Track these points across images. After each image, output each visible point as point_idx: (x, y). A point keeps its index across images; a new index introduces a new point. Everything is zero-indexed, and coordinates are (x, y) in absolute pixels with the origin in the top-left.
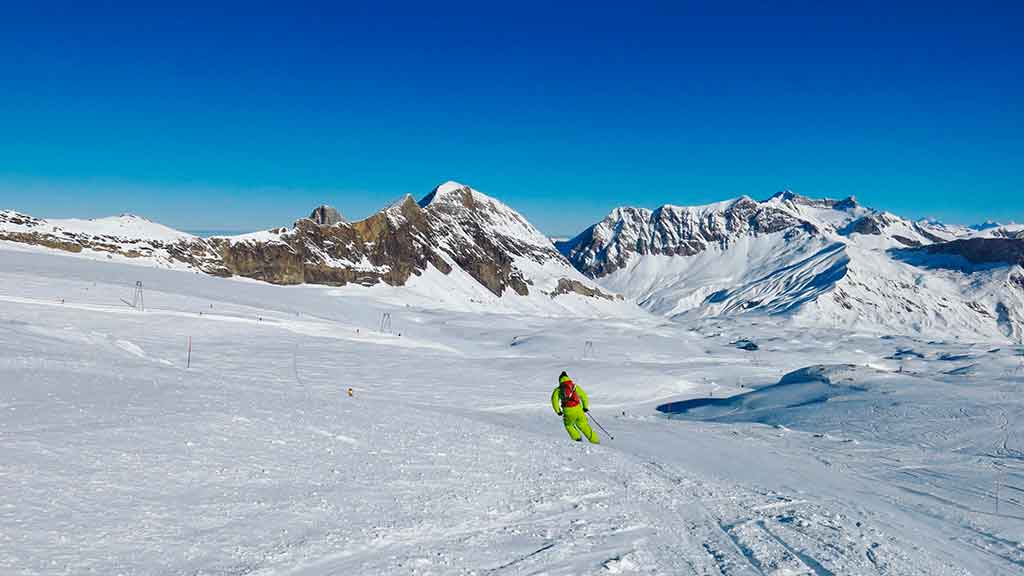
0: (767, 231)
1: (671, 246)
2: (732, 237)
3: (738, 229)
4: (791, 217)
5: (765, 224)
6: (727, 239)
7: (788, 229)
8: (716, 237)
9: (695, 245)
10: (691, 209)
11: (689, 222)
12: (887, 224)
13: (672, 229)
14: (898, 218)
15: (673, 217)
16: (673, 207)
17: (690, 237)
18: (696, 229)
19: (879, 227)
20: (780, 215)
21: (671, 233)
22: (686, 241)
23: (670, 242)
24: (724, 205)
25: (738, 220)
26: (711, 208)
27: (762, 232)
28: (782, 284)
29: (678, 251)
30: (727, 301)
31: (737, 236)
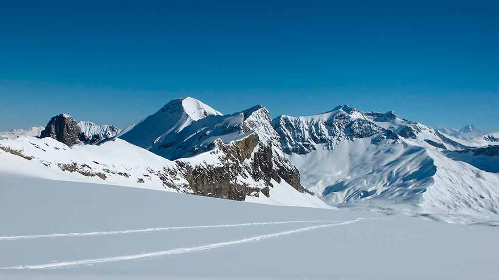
0: (361, 137)
1: (290, 146)
2: (335, 140)
3: (338, 134)
4: (376, 126)
5: (358, 131)
6: (331, 142)
7: (375, 136)
8: (323, 141)
9: (307, 146)
10: (302, 119)
11: (301, 129)
12: (420, 131)
13: (289, 135)
14: (426, 127)
15: (288, 125)
16: (289, 117)
17: (303, 140)
18: (307, 134)
19: (415, 133)
20: (368, 125)
21: (288, 137)
22: (301, 143)
23: (288, 144)
24: (325, 117)
25: (337, 128)
26: (316, 118)
27: (356, 137)
28: (386, 179)
29: (295, 151)
30: (346, 191)
31: (338, 139)
